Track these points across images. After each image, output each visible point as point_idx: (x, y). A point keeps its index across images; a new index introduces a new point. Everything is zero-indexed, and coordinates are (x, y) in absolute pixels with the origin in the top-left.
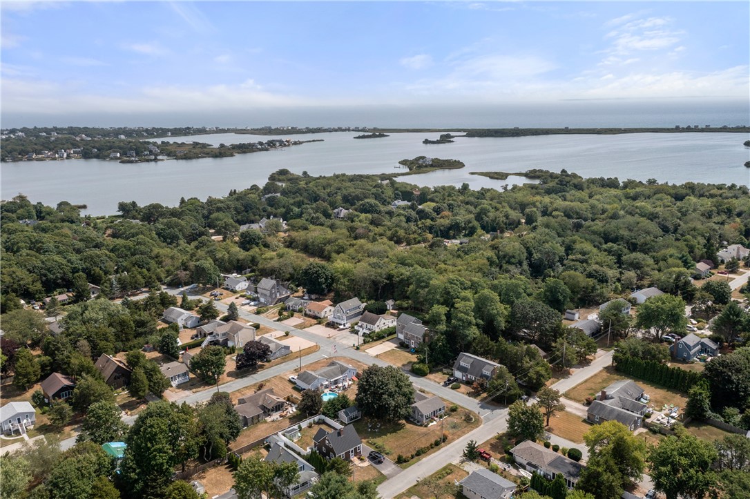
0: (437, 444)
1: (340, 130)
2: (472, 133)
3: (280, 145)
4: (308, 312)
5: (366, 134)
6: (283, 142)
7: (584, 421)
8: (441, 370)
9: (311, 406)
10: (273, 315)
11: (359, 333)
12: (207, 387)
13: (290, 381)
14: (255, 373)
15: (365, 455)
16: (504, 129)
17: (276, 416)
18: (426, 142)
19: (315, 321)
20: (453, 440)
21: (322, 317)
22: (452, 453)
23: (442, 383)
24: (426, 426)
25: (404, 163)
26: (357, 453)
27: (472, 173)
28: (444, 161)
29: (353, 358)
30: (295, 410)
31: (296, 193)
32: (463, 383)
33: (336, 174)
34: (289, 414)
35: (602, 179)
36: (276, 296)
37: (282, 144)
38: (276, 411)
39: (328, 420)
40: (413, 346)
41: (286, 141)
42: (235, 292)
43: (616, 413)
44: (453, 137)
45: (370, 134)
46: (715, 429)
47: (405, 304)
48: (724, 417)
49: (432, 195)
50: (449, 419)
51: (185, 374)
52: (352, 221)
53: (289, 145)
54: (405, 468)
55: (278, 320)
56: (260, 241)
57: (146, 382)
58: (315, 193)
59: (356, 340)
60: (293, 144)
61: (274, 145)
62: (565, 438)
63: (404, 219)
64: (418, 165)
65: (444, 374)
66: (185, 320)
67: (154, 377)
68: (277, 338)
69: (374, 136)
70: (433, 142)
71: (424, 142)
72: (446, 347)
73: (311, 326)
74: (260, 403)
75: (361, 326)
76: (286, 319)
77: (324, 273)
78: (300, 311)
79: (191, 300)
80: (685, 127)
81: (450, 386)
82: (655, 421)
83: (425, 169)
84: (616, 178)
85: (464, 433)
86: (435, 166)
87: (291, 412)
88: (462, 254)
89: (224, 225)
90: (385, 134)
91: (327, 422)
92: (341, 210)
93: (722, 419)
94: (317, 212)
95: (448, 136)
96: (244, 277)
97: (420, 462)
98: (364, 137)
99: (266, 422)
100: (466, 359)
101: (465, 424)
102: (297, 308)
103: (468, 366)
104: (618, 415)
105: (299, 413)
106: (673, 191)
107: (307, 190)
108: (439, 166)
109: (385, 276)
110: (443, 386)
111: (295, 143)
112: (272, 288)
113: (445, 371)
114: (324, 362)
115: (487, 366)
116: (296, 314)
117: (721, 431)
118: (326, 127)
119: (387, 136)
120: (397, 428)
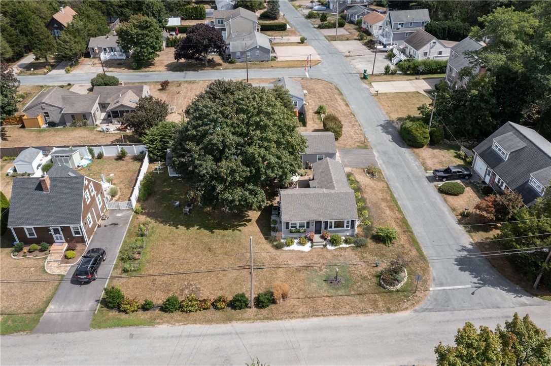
0: (238, 303)
4: (363, 26)
8: (458, 148)
11: (393, 60)
14: (196, 71)
23: (430, 173)
50: (348, 254)
55: (319, 27)
72: (487, 102)
74: (109, 100)
78: (358, 23)
81: (440, 184)
101: (366, 286)
102: (357, 19)
103: (505, 156)
110: (428, 178)
116: (349, 25)
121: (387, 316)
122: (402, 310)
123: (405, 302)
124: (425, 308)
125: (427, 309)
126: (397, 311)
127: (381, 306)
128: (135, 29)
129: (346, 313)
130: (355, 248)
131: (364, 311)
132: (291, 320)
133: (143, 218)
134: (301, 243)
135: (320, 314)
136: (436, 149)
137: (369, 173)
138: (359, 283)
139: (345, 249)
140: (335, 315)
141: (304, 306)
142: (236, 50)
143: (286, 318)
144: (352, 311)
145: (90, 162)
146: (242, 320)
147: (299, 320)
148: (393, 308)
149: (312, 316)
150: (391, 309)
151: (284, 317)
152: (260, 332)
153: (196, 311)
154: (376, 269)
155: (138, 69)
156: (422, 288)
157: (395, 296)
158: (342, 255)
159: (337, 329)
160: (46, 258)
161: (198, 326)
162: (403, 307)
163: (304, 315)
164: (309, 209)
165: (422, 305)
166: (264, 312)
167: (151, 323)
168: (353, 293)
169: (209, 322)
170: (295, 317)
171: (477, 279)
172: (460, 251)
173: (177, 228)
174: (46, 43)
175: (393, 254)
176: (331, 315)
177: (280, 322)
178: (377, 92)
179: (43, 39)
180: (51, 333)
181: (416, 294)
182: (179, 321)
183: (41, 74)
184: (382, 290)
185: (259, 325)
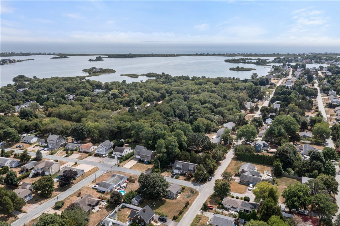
0: (186, 206)
1: (40, 54)
2: (111, 56)
3: (10, 62)
4: (81, 150)
5: (57, 56)
6: (11, 60)
7: (239, 183)
8: (166, 170)
9: (118, 200)
10: (61, 154)
11: (115, 158)
12: (46, 200)
13: (93, 188)
14: (70, 187)
15: (157, 219)
16: (126, 54)
17: (97, 208)
18: (90, 60)
19: (88, 154)
20: (192, 203)
21: (90, 152)
22: (194, 210)
23: (170, 177)
24: (176, 199)
25: (85, 70)
26: (153, 219)
27: (121, 75)
28: (106, 69)
29: (120, 171)
30: (106, 203)
31: (38, 88)
32: (179, 175)
33: (53, 77)
34: (104, 206)
35: (183, 76)
36: (59, 144)
37: (11, 61)
38: (96, 206)
39: (127, 205)
40: (146, 161)
41: (13, 60)
42: (31, 144)
43: (252, 178)
44: (102, 58)
45: (59, 56)
46: (286, 178)
47: (130, 140)
48: (288, 172)
49: (111, 86)
50: (184, 193)
51: (30, 195)
52: (81, 101)
53: (15, 62)
54: (178, 221)
55: (66, 156)
56: (32, 115)
57: (12, 204)
58: (49, 87)
59: (115, 161)
60: (17, 61)
61: (6, 62)
62: (236, 193)
63: (107, 99)
64: (93, 72)
65: (168, 172)
66: (10, 163)
67: (16, 200)
68: (72, 166)
69: (61, 57)
70: (94, 61)
71: (89, 60)
72: (167, 159)
73: (86, 157)
74: (87, 203)
75: (115, 154)
76: (70, 155)
77: (85, 129)
78: (76, 150)
79: (7, 152)
80: (200, 54)
81: (175, 177)
82: (264, 178)
83: (97, 73)
84: (188, 76)
85: (194, 199)
86: (102, 72)
87: (105, 205)
88: (147, 114)
89: (6, 107)
90: (67, 56)
91: (127, 206)
92: (69, 96)
93: (287, 173)
94: (58, 97)
95: (100, 58)
96: (33, 135)
97: (183, 217)
98: (56, 58)
99: (94, 213)
100: (179, 164)
101: (192, 195)
102: (74, 148)
103: (181, 167)
104: (253, 178)
105: (109, 204)
106: (213, 81)
107: (44, 86)
108: (103, 72)
109: (116, 128)
111: (18, 61)
112: (57, 140)
113: (168, 170)
114: (105, 175)
115: (190, 166)
116: (74, 152)
117: (289, 178)
118: (32, 53)
119: (68, 57)
120: (163, 203)
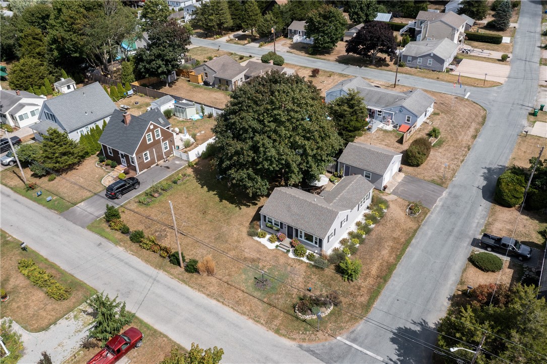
0: (175, 259)
110: (475, 240)
121: (271, 335)
122: (289, 338)
123: (299, 333)
124: (312, 349)
125: (312, 351)
126: (284, 336)
127: (275, 323)
128: (319, 17)
129: (242, 312)
130: (311, 266)
131: (257, 320)
132: (197, 292)
133: (190, 171)
134: (271, 241)
135: (222, 300)
136: (527, 215)
137: (410, 209)
138: (280, 296)
139: (302, 262)
140: (232, 308)
141: (217, 288)
142: (408, 54)
143: (196, 289)
144: (247, 313)
145: (200, 118)
146: (168, 273)
147: (203, 295)
148: (283, 332)
149: (214, 299)
150: (281, 331)
151: (196, 287)
152: (169, 287)
153: (148, 250)
154: (307, 292)
155: (313, 55)
156: (330, 332)
157: (296, 324)
158: (294, 266)
159: (221, 318)
160: (109, 172)
161: (139, 260)
162: (292, 337)
163: (210, 294)
164: (288, 211)
165: (312, 346)
166: (187, 275)
167: (117, 243)
168: (265, 300)
169: (147, 261)
170: (202, 291)
171: (397, 357)
172: (415, 323)
173: (202, 187)
174: (253, 19)
175: (339, 289)
176: (229, 306)
177: (189, 288)
178: (527, 132)
179: (251, 16)
180: (67, 219)
181: (318, 333)
182: (132, 251)
183: (241, 44)
184: (292, 312)
185: (174, 283)
